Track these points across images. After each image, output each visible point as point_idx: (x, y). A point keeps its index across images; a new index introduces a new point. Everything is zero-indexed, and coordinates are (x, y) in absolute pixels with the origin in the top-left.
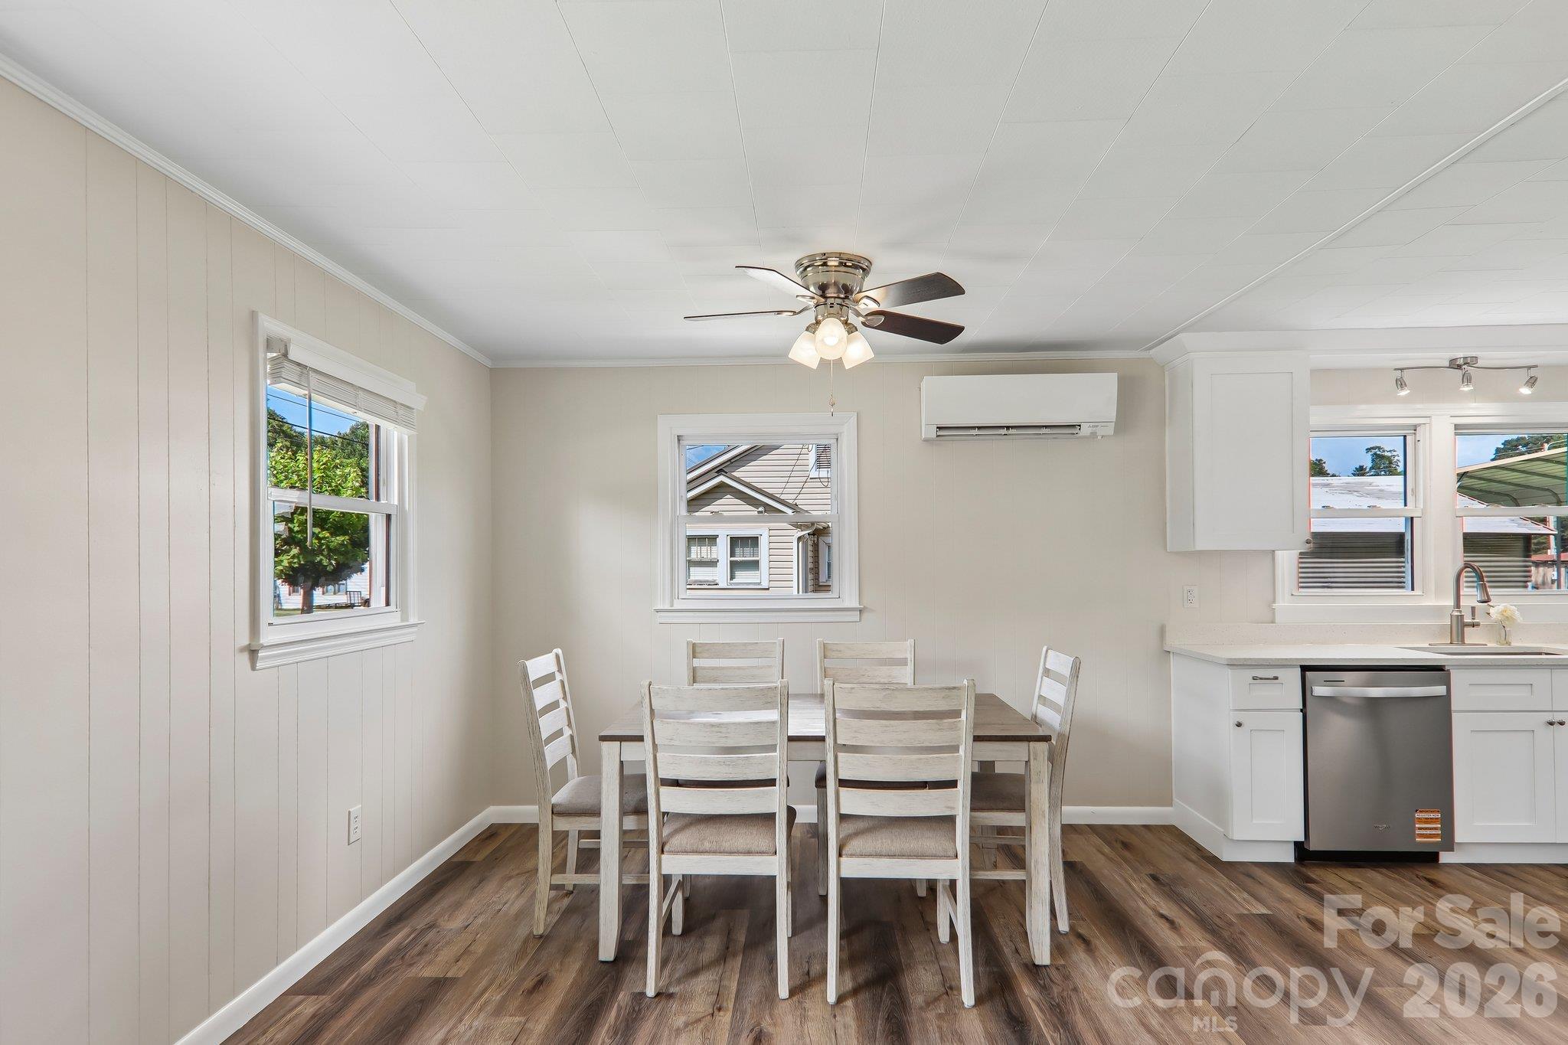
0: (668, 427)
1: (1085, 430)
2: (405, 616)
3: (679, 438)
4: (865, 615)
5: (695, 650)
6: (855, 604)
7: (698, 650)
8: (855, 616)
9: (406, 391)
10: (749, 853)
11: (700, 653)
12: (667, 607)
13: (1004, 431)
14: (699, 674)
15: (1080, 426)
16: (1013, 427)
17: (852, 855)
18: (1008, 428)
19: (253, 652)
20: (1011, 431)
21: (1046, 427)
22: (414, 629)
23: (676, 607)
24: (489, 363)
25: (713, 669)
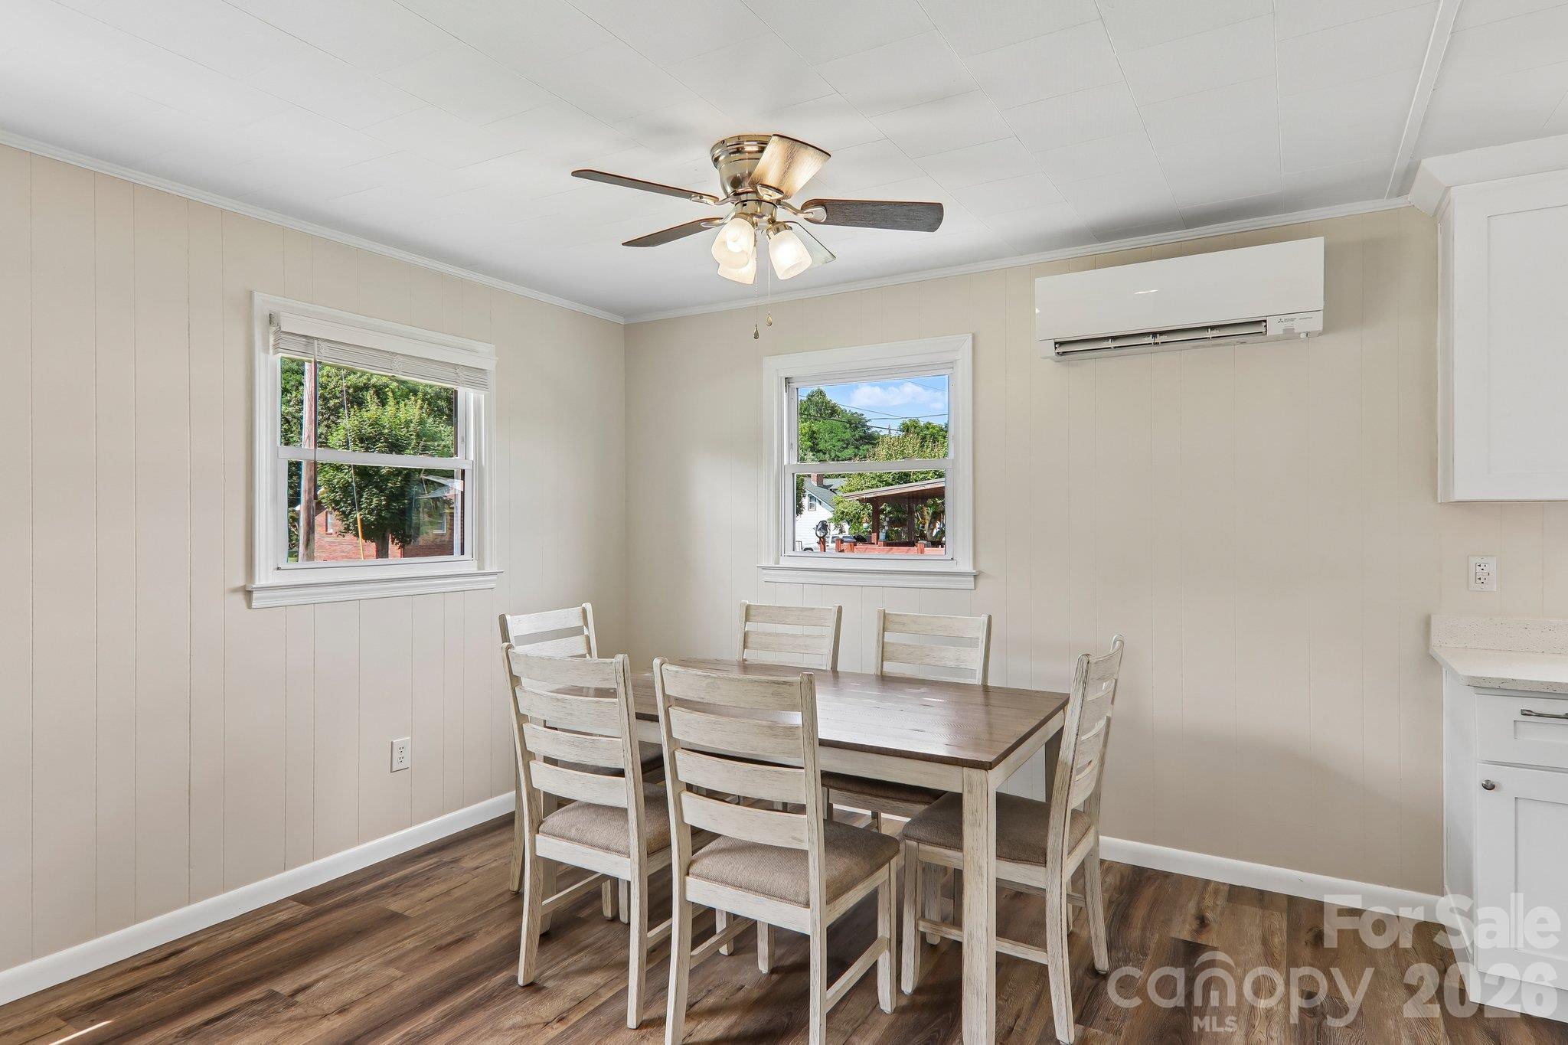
0: (776, 367)
1: (1274, 328)
2: (481, 563)
3: (788, 380)
4: (981, 581)
5: (748, 613)
6: (967, 566)
7: (752, 612)
8: (969, 583)
9: (484, 356)
10: (607, 849)
11: (755, 616)
12: (771, 564)
13: (1150, 340)
14: (751, 639)
15: (1265, 321)
16: (1162, 333)
17: (698, 876)
18: (1154, 334)
19: (248, 594)
20: (1160, 339)
21: (1213, 328)
22: (494, 577)
23: (782, 564)
24: (622, 321)
25: (766, 634)
